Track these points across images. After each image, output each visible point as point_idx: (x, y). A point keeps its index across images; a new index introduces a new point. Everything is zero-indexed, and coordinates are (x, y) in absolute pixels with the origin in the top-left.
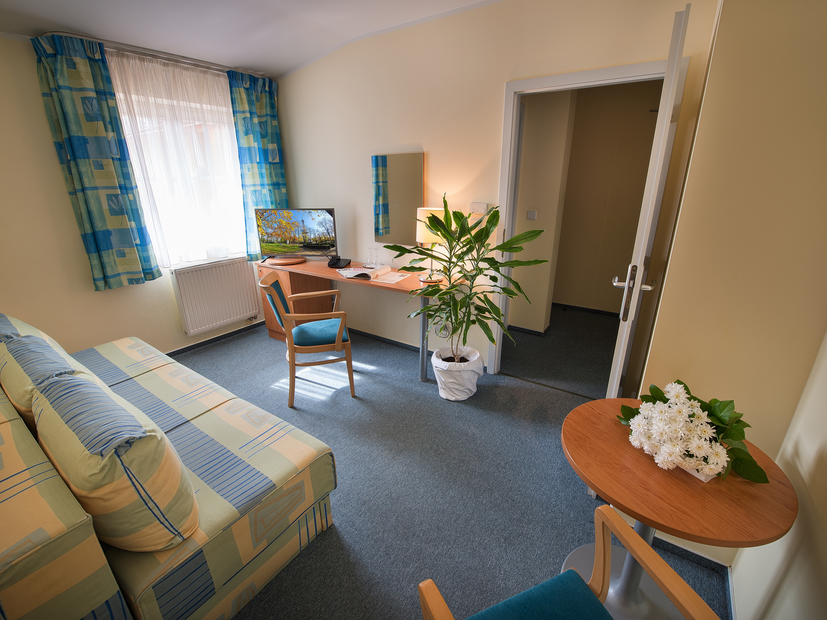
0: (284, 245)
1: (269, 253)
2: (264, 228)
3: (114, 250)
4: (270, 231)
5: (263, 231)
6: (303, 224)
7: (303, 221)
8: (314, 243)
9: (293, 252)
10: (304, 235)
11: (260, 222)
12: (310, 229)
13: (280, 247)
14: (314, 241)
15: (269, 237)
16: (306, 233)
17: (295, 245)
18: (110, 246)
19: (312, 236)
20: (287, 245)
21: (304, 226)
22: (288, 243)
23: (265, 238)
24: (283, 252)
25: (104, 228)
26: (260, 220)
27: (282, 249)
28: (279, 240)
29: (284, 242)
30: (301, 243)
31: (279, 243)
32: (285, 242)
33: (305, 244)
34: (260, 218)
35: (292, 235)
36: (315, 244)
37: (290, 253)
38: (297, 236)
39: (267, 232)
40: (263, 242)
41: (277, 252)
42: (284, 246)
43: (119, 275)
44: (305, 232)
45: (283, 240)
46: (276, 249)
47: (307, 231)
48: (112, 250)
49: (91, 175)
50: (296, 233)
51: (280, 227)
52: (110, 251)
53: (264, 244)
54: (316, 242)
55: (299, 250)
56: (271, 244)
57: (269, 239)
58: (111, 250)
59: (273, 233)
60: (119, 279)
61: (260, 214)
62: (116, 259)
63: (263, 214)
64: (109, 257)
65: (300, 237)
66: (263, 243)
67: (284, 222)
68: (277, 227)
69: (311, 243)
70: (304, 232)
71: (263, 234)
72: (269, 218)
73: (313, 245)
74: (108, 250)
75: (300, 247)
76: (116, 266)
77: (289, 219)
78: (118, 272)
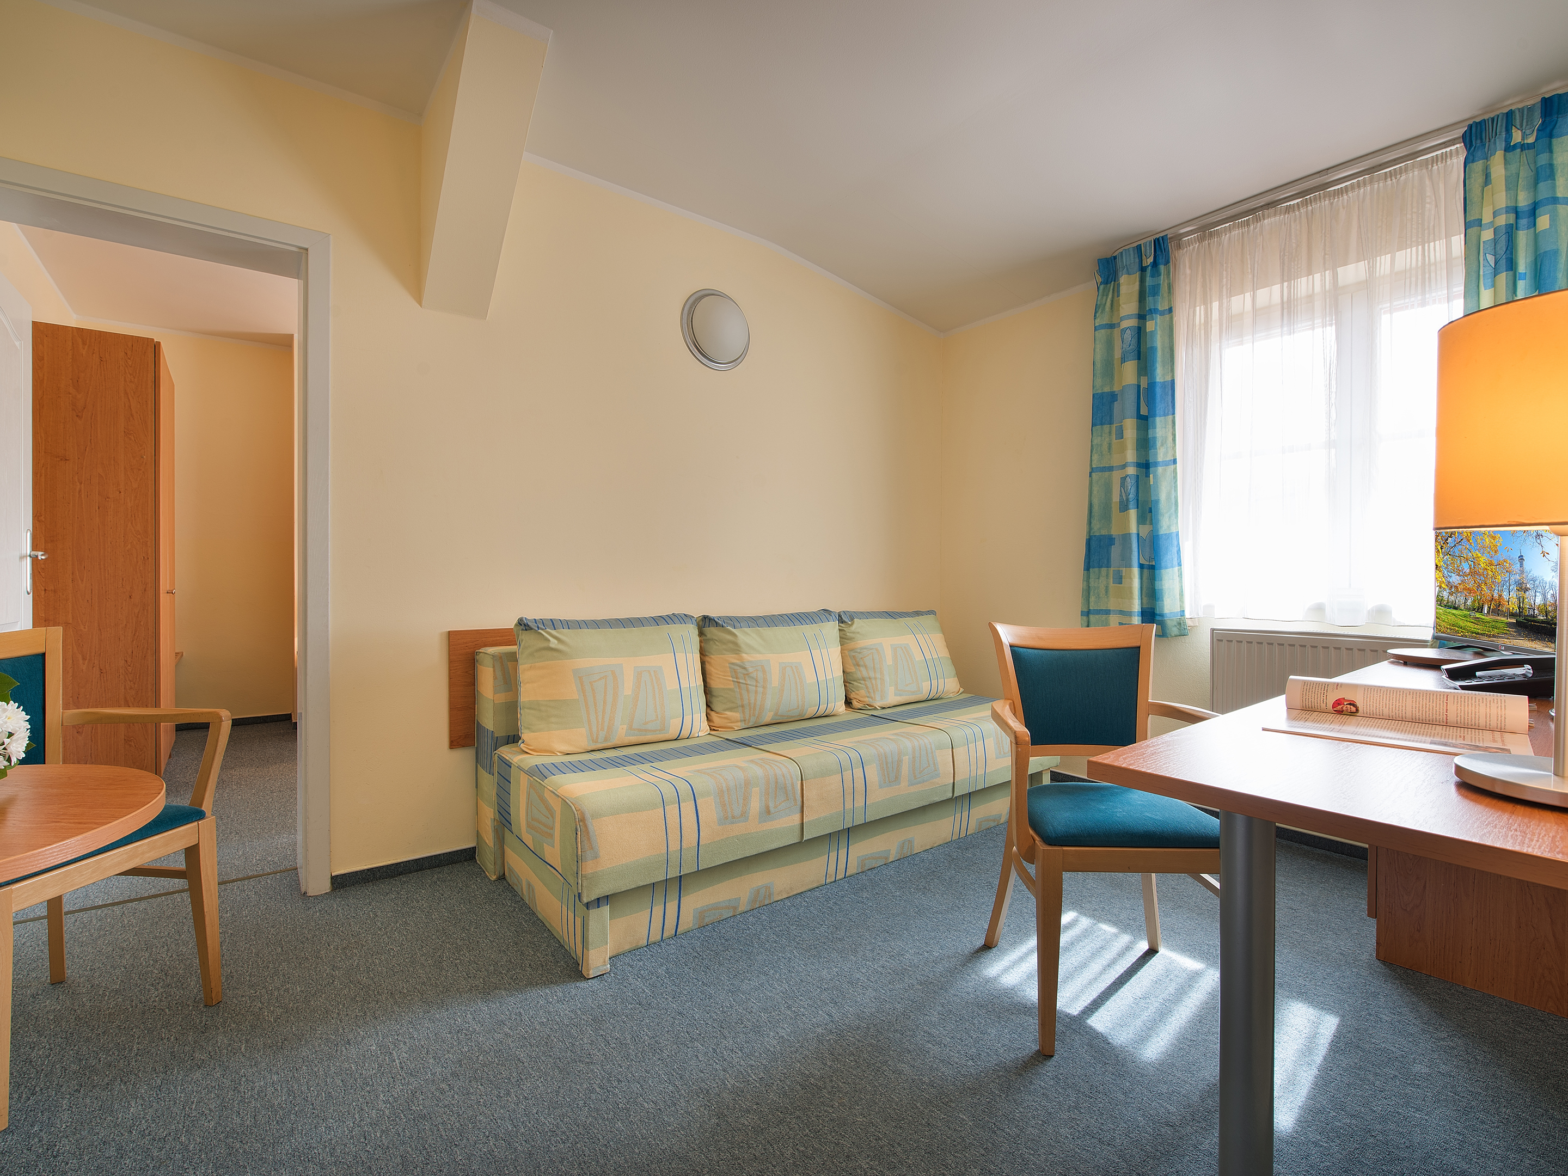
0: (1478, 615)
1: (1448, 631)
2: (1446, 572)
3: (1111, 570)
4: (1455, 579)
5: (1443, 579)
6: (1521, 565)
7: (1521, 558)
8: (1542, 618)
9: (1494, 636)
10: (1521, 593)
11: (1439, 558)
12: (1534, 580)
13: (1469, 620)
14: (1540, 612)
15: (1451, 594)
16: (1526, 590)
17: (1499, 618)
18: (1106, 561)
19: (1539, 600)
20: (1483, 617)
21: (1522, 572)
22: (1486, 612)
23: (1445, 594)
24: (1473, 633)
25: (1104, 532)
26: (1441, 554)
27: (1472, 625)
28: (1469, 603)
29: (1478, 610)
30: (1512, 615)
31: (1469, 610)
32: (1480, 610)
33: (1521, 619)
34: (1440, 550)
35: (1496, 595)
36: (1543, 622)
37: (1486, 638)
38: (1505, 595)
39: (1449, 582)
40: (1440, 605)
41: (1462, 632)
42: (1478, 618)
43: (1107, 612)
44: (1524, 586)
45: (1476, 604)
46: (1461, 623)
47: (1528, 586)
48: (1108, 570)
49: (1107, 449)
50: (1505, 587)
51: (1473, 573)
52: (1104, 570)
53: (1442, 610)
54: (1547, 616)
55: (1506, 634)
56: (1454, 611)
57: (1452, 598)
58: (1106, 569)
59: (1460, 584)
60: (1106, 619)
61: (1442, 539)
62: (1111, 584)
63: (1447, 539)
64: (1098, 578)
65: (1511, 600)
66: (1440, 607)
67: (1482, 559)
68: (1468, 571)
69: (1534, 617)
70: (1522, 588)
71: (1443, 586)
72: (1456, 550)
73: (1538, 622)
74: (1100, 567)
75: (1509, 625)
76: (1108, 597)
77: (1493, 553)
78: (1107, 607)
